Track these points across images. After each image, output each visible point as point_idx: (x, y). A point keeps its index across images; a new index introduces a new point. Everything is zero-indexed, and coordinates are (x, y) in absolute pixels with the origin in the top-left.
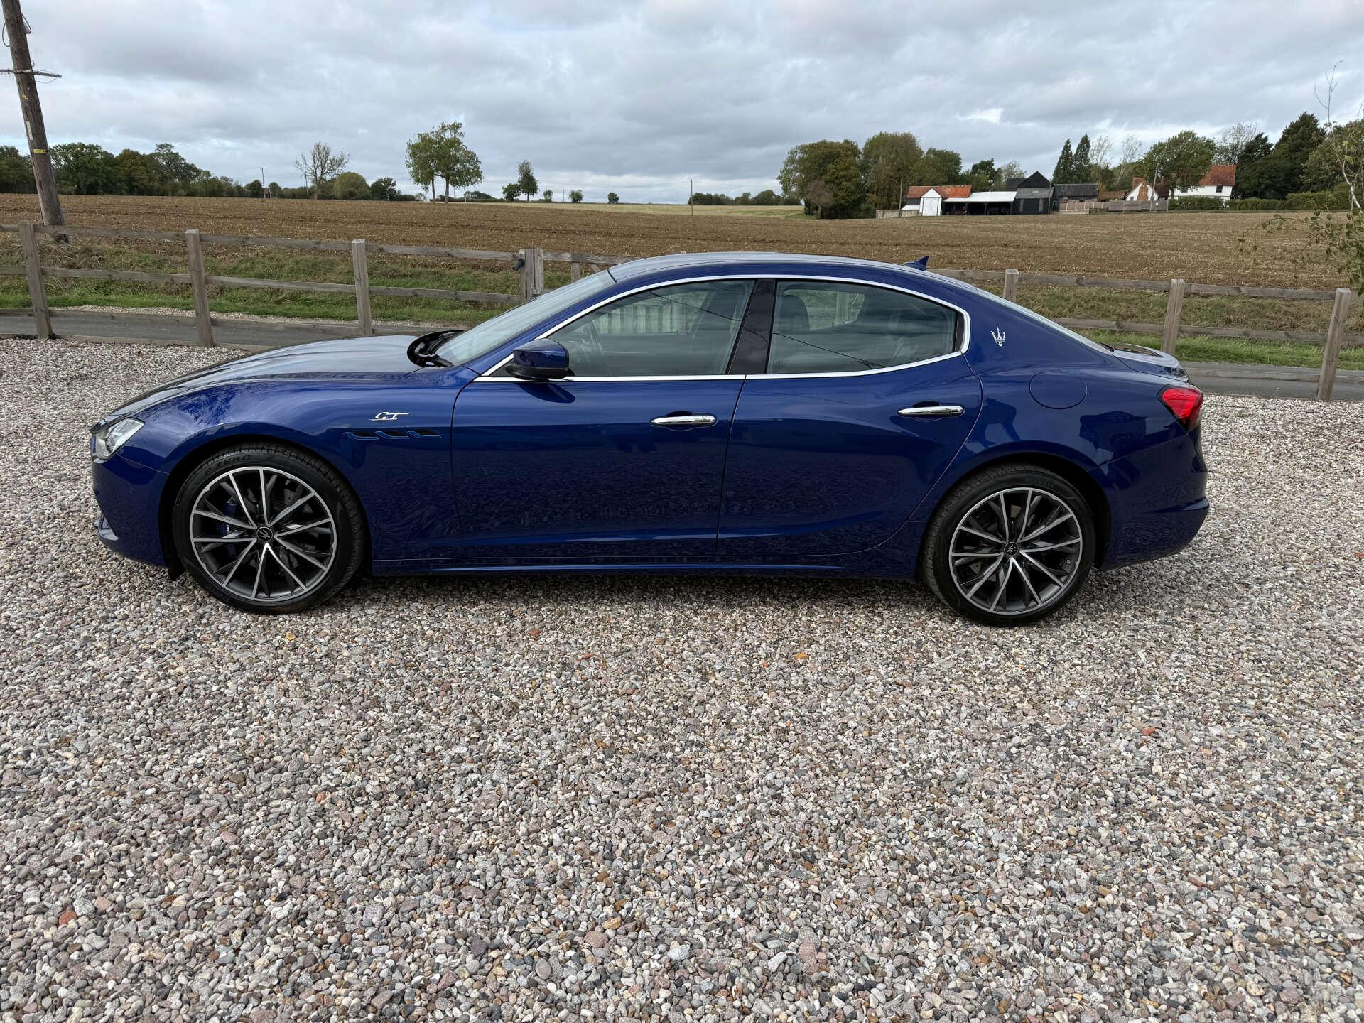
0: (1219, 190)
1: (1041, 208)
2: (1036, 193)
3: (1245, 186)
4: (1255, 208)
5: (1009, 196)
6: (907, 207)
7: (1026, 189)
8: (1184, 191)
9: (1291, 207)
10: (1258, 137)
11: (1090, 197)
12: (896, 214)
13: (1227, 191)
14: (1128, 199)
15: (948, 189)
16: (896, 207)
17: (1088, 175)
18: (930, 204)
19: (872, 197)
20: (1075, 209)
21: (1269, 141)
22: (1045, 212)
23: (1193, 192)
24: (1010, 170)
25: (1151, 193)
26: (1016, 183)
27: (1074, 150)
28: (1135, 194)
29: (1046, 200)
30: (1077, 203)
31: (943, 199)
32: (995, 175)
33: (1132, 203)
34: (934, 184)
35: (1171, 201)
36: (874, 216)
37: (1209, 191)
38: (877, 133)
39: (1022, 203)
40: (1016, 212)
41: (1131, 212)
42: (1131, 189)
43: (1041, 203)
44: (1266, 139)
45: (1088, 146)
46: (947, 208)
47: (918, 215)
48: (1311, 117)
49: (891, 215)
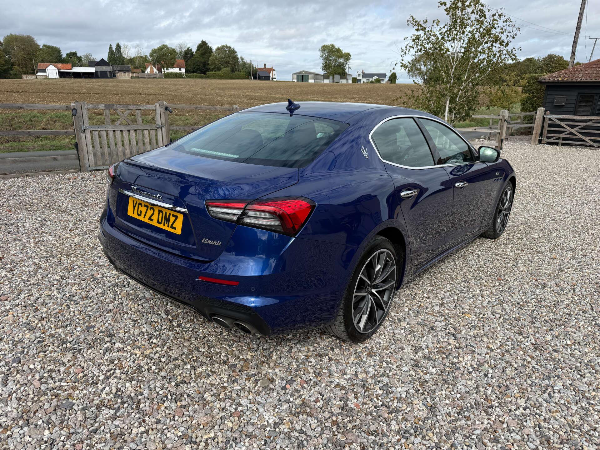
0: (180, 70)
1: (109, 76)
2: (104, 68)
3: (189, 68)
4: (197, 77)
5: (92, 70)
6: (39, 74)
7: (99, 67)
8: (167, 69)
9: (208, 77)
10: (188, 49)
11: (128, 71)
12: (34, 77)
13: (183, 71)
14: (146, 72)
15: (60, 65)
16: (33, 73)
17: (123, 61)
18: (52, 72)
19: (16, 68)
20: (123, 76)
21: (193, 50)
22: (111, 77)
23: (171, 70)
24: (87, 57)
25: (155, 70)
26: (92, 64)
27: (114, 49)
28: (148, 70)
29: (110, 72)
30: (123, 73)
31: (59, 70)
32: (80, 59)
33: (148, 74)
34: (51, 62)
35: (164, 74)
36: (21, 78)
37: (176, 70)
38: (9, 34)
39: (99, 73)
40: (97, 77)
41: (150, 78)
42: (145, 69)
43: (108, 73)
44: (191, 50)
45: (120, 48)
46: (62, 75)
47: (46, 78)
48: (205, 42)
49: (31, 77)
